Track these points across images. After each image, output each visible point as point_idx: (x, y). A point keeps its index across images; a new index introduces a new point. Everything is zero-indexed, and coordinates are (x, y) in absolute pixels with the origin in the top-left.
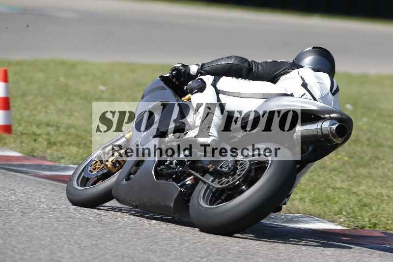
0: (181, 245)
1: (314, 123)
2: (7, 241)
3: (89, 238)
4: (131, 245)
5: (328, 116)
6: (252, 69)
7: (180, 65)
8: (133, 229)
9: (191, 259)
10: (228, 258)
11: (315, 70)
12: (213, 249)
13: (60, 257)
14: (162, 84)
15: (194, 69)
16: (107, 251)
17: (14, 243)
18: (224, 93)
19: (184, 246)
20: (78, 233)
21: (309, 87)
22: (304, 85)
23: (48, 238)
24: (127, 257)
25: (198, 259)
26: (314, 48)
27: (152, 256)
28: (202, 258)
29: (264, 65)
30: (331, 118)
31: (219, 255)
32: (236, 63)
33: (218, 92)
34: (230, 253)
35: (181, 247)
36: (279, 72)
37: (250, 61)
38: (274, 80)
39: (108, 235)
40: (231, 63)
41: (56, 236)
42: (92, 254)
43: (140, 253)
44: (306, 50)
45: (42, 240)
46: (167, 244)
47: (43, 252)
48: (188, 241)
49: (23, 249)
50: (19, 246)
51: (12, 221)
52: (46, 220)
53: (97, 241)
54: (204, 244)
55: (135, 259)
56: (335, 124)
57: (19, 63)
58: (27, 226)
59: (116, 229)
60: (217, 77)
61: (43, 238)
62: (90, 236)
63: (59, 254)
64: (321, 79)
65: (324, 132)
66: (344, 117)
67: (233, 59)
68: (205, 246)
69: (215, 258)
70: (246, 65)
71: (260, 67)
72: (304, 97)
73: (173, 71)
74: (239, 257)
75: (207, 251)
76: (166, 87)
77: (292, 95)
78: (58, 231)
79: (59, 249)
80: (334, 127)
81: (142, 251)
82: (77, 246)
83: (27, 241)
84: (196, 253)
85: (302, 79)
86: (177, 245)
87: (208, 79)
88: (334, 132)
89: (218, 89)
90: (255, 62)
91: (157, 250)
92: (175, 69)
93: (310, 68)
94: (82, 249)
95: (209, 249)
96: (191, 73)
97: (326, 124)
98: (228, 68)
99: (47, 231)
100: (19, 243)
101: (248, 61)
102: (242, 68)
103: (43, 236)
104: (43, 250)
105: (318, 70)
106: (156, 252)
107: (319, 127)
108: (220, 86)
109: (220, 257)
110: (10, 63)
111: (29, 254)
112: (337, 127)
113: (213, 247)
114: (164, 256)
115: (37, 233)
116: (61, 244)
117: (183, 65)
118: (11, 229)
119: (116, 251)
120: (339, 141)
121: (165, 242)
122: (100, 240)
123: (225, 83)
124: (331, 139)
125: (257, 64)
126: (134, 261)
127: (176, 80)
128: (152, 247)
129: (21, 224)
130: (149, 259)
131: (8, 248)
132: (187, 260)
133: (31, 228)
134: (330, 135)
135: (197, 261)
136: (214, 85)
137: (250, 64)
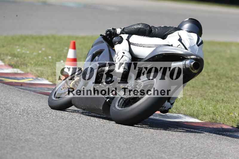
0: (181, 149)
1: (181, 61)
2: (76, 145)
3: (125, 144)
4: (150, 148)
5: (189, 57)
6: (152, 31)
7: (111, 28)
8: (152, 139)
9: (187, 157)
10: (210, 157)
11: (190, 31)
12: (201, 151)
13: (107, 155)
14: (102, 39)
15: (119, 31)
16: (136, 152)
17: (80, 146)
18: (134, 44)
19: (183, 149)
20: (118, 140)
21: (182, 41)
22: (180, 40)
23: (100, 143)
24: (148, 155)
25: (191, 157)
26: (189, 19)
27: (163, 155)
28: (194, 156)
29: (159, 29)
30: (191, 59)
31: (204, 155)
32: (142, 27)
33: (130, 44)
34: (211, 154)
35: (181, 150)
36: (167, 33)
37: (151, 26)
38: (164, 37)
39: (137, 142)
40: (140, 27)
41: (105, 142)
42: (127, 154)
43: (157, 153)
44: (186, 20)
45: (97, 144)
46: (173, 148)
47: (97, 152)
48: (185, 146)
49: (86, 150)
50: (82, 148)
51: (79, 133)
52: (99, 133)
53: (130, 146)
54: (195, 148)
55: (153, 157)
56: (192, 62)
57: (83, 38)
58: (88, 136)
59: (141, 139)
60: (130, 35)
61: (97, 143)
62: (125, 143)
63: (107, 153)
64: (192, 37)
65: (187, 67)
66: (198, 58)
67: (141, 25)
68: (196, 149)
69: (202, 156)
70: (148, 28)
71: (156, 30)
72: (179, 47)
73: (107, 32)
74: (217, 156)
75: (197, 153)
76: (104, 41)
77: (172, 45)
78: (107, 139)
79: (107, 150)
80: (192, 63)
81: (157, 152)
82: (117, 148)
83: (88, 145)
84: (190, 154)
85: (180, 36)
86: (179, 148)
87: (125, 36)
88: (192, 66)
89: (130, 42)
90: (153, 27)
91: (167, 152)
92: (109, 31)
93: (186, 31)
94: (121, 150)
95: (198, 151)
96: (117, 33)
97: (188, 62)
98: (138, 30)
99: (99, 139)
100: (83, 146)
101: (149, 26)
102: (146, 30)
103: (97, 142)
104: (98, 151)
105: (191, 32)
106: (166, 152)
107: (184, 63)
108: (131, 40)
109: (205, 156)
110: (77, 38)
111: (89, 153)
112: (194, 64)
113: (201, 150)
114: (171, 155)
115: (93, 140)
116: (109, 147)
117: (113, 29)
118: (78, 138)
119: (141, 152)
120: (195, 71)
121: (171, 147)
122: (132, 145)
123: (135, 39)
124: (190, 70)
125: (155, 28)
126: (152, 158)
127: (109, 37)
128: (163, 150)
129: (84, 135)
130: (162, 157)
131: (76, 149)
132: (185, 157)
133: (90, 137)
134: (190, 68)
135: (192, 158)
136: (128, 40)
137: (151, 28)
